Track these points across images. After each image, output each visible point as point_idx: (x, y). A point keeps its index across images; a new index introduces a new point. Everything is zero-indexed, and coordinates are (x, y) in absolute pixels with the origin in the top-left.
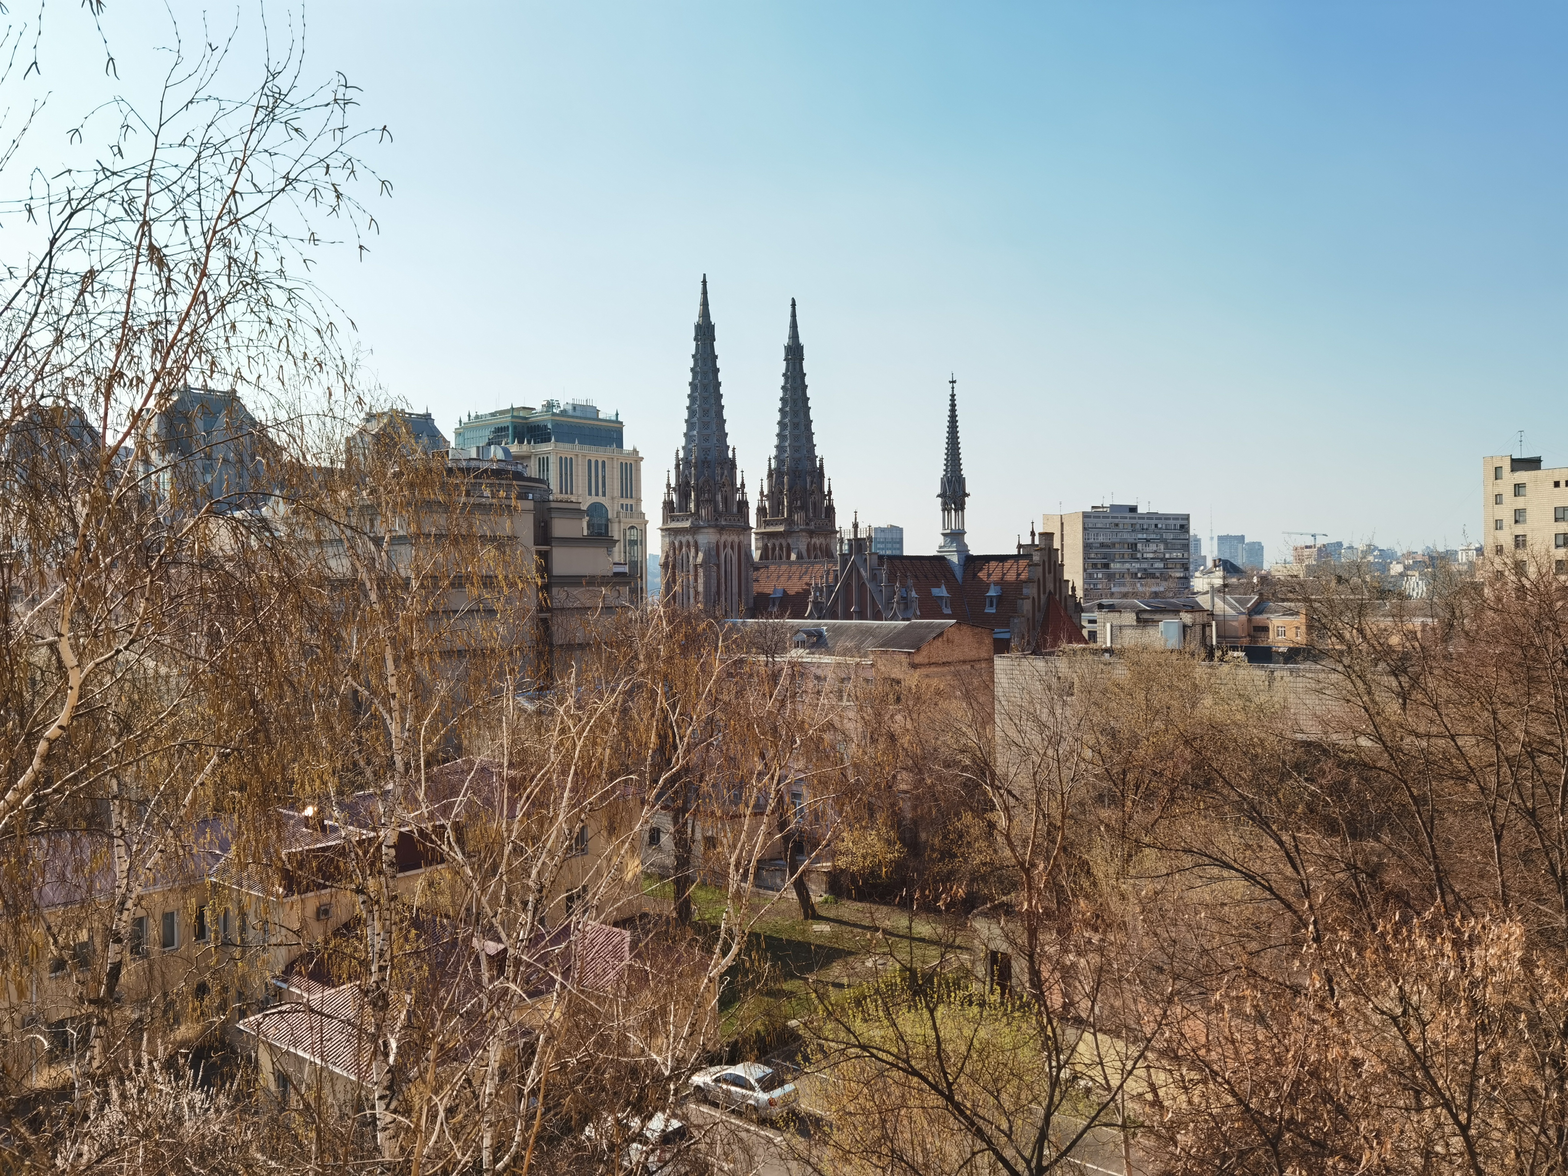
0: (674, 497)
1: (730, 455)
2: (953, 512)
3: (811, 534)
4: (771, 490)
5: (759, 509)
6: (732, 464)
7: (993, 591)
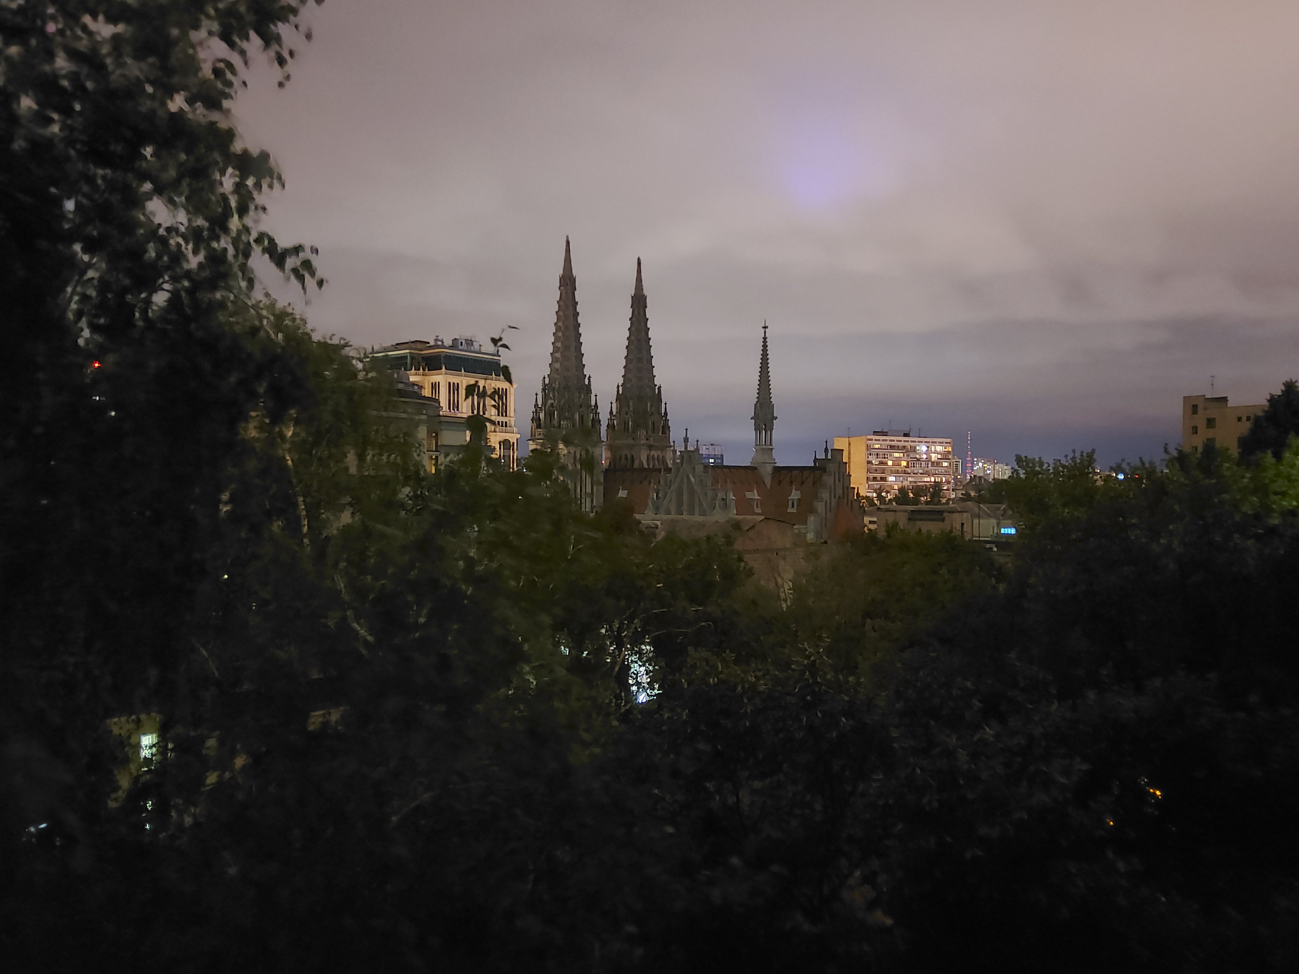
0: (542, 416)
1: (587, 383)
2: (764, 431)
3: (650, 447)
4: (619, 411)
5: (608, 426)
6: (588, 389)
7: (795, 495)
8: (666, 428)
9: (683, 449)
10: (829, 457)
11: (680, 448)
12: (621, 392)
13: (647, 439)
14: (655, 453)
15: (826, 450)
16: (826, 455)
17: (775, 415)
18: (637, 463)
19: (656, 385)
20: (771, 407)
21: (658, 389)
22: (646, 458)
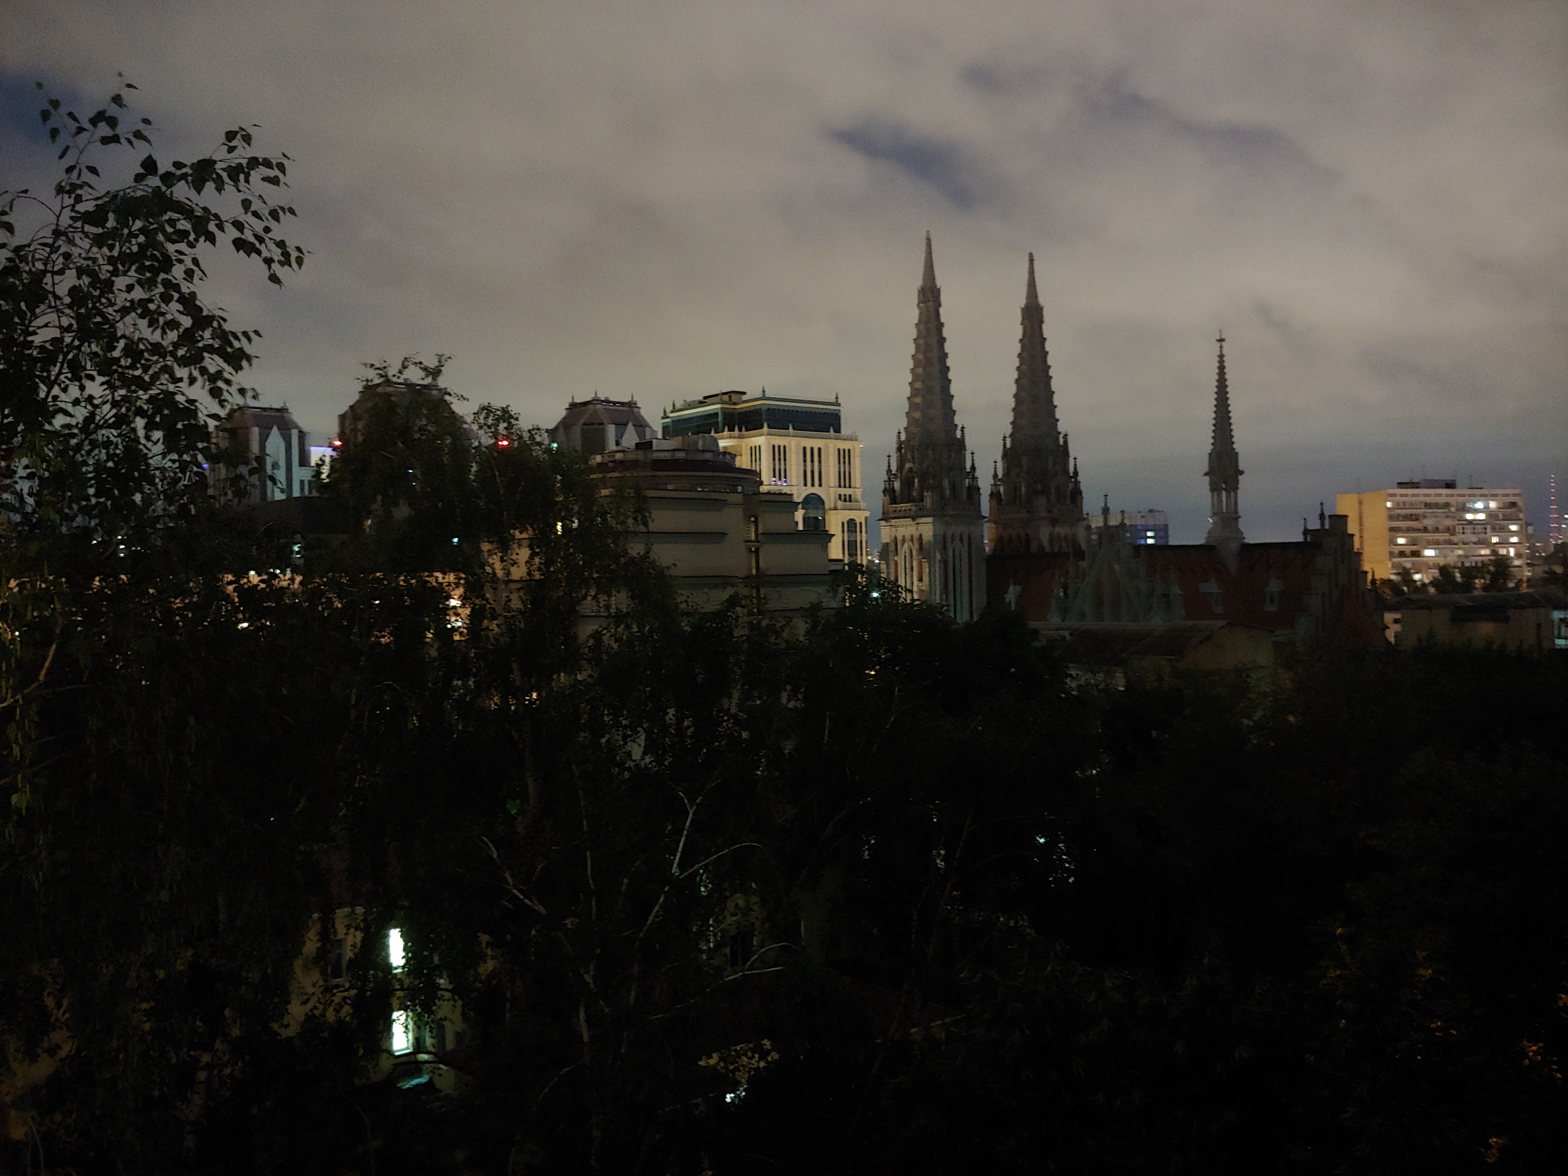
0: (897, 485)
1: (958, 434)
2: (1224, 493)
3: (1054, 522)
4: (1007, 474)
5: (992, 495)
6: (961, 445)
7: (1274, 586)
8: (1076, 494)
9: (1101, 524)
10: (1327, 527)
11: (1097, 522)
12: (1008, 445)
13: (1049, 511)
14: (1061, 530)
15: (1322, 516)
16: (1323, 524)
17: (1241, 468)
18: (1034, 546)
19: (1060, 433)
20: (1233, 456)
21: (1063, 438)
22: (1047, 538)
